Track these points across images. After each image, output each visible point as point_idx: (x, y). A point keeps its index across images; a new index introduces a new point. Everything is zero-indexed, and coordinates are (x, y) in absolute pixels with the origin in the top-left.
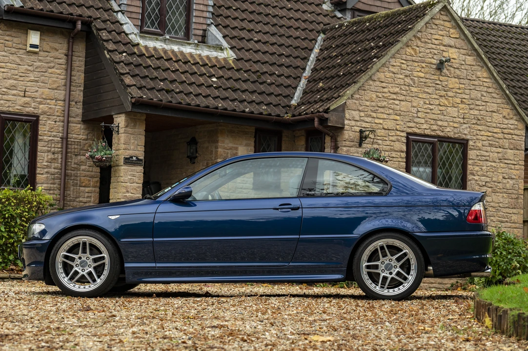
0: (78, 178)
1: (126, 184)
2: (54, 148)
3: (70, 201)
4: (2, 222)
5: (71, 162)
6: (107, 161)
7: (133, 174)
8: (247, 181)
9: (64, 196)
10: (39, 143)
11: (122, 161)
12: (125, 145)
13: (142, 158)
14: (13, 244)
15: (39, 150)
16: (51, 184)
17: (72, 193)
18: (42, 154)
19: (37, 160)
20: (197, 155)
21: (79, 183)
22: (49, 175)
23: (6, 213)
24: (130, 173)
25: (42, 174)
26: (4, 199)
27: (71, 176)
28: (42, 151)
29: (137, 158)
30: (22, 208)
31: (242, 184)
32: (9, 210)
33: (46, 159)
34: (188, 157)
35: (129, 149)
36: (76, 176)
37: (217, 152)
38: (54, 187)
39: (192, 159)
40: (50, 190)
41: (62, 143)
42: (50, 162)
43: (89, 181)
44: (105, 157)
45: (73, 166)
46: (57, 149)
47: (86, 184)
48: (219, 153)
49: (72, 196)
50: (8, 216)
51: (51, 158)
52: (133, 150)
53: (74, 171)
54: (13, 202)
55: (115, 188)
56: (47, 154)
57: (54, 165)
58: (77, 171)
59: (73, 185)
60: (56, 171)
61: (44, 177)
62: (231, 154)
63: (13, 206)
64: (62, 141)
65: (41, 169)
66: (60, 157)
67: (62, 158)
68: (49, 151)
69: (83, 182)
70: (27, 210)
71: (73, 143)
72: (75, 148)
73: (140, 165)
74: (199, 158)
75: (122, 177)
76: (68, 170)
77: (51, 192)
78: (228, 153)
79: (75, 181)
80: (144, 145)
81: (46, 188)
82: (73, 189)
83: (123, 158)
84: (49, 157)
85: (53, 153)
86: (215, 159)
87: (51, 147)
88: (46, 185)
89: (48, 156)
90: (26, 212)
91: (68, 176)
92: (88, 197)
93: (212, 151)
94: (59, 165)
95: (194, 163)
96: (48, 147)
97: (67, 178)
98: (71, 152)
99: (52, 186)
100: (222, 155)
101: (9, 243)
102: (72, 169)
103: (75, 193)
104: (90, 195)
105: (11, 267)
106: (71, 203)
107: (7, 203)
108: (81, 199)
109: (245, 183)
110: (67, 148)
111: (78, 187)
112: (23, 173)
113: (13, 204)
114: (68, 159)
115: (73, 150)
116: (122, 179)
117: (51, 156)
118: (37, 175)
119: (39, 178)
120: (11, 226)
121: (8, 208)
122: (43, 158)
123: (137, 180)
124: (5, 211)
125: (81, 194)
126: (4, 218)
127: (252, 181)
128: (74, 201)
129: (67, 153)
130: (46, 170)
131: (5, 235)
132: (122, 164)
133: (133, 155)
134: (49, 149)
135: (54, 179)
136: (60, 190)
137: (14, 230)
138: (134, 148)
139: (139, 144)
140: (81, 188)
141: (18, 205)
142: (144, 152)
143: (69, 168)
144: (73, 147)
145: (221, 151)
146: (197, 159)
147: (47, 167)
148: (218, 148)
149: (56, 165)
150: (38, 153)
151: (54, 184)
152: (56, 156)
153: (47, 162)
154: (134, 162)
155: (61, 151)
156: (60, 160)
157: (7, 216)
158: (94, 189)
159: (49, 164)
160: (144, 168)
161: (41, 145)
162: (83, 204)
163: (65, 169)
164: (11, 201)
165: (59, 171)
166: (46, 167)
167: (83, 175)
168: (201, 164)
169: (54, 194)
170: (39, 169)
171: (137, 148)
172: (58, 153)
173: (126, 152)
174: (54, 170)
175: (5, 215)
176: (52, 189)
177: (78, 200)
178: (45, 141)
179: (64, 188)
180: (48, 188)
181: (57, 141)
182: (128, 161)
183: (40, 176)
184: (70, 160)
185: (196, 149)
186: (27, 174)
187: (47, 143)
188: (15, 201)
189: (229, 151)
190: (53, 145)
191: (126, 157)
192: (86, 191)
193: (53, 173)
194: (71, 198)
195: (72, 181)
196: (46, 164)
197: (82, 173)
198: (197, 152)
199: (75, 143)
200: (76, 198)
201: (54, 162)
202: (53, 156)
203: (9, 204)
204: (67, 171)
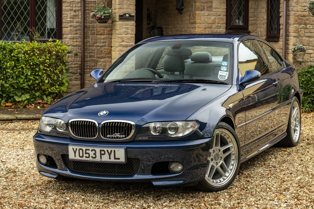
0: (95, 29)
1: (122, 35)
2: (75, 7)
3: (90, 46)
4: (29, 68)
5: (89, 17)
6: (106, 18)
7: (127, 28)
8: (221, 26)
9: (84, 42)
10: (63, 4)
11: (117, 18)
12: (120, 5)
13: (134, 14)
14: (38, 84)
15: (63, 10)
16: (74, 34)
17: (90, 41)
18: (66, 12)
19: (63, 17)
20: (183, 7)
21: (96, 33)
22: (72, 28)
23: (31, 62)
24: (124, 27)
25: (67, 27)
26: (29, 51)
27: (90, 27)
28: (66, 10)
29: (129, 15)
30: (44, 57)
31: (217, 29)
32: (33, 59)
33: (69, 16)
34: (177, 9)
35: (123, 8)
36: (93, 27)
37: (195, 5)
38: (77, 37)
39: (180, 10)
40: (73, 39)
41: (81, 3)
42: (73, 18)
43: (104, 30)
44: (104, 16)
45: (90, 20)
46: (77, 8)
47: (102, 33)
48: (197, 7)
49: (91, 42)
50: (33, 63)
51: (73, 15)
52: (126, 9)
53: (92, 23)
54: (36, 53)
55: (115, 38)
56: (70, 12)
57: (75, 20)
58: (94, 23)
59: (91, 34)
60: (78, 24)
61: (69, 30)
62: (207, 7)
63: (37, 56)
64: (81, 1)
65: (66, 24)
66: (80, 14)
67: (81, 15)
68: (71, 10)
69: (99, 32)
70: (48, 58)
71: (90, 3)
72: (91, 7)
73: (133, 20)
74: (185, 10)
75: (118, 30)
76: (87, 23)
77: (75, 40)
78: (204, 6)
79: (93, 31)
80: (135, 4)
81: (70, 38)
82: (92, 37)
83: (118, 15)
84: (72, 14)
85: (75, 11)
86: (195, 11)
87: (73, 7)
88: (70, 36)
89: (70, 13)
90: (47, 59)
91: (87, 27)
92: (103, 42)
93: (192, 5)
94: (80, 20)
95: (182, 13)
96: (70, 7)
97: (86, 29)
98: (89, 9)
99: (75, 35)
100: (199, 8)
101: (36, 84)
102: (90, 22)
103: (93, 40)
104: (105, 40)
105: (39, 101)
106: (91, 47)
107: (32, 54)
108: (98, 44)
109: (219, 28)
110: (84, 7)
111: (96, 36)
112: (52, 27)
113: (36, 54)
114: (86, 15)
115: (90, 8)
116: (117, 32)
117: (73, 13)
118: (63, 28)
119: (65, 30)
120: (36, 71)
121: (33, 58)
122: (67, 15)
123: (130, 32)
124: (31, 60)
125: (98, 41)
126: (30, 65)
127: (225, 26)
128: (93, 46)
129: (84, 10)
130: (69, 24)
131: (32, 78)
132: (118, 20)
133: (126, 13)
134: (71, 8)
135: (76, 30)
136: (81, 38)
137: (39, 74)
138: (127, 7)
139: (131, 4)
140: (98, 36)
141: (40, 55)
142: (136, 10)
143: (88, 21)
144: (90, 5)
145: (198, 5)
146: (183, 10)
147: (71, 21)
148: (196, 3)
149: (77, 20)
150: (63, 12)
151: (77, 34)
152: (77, 13)
153: (70, 18)
154: (127, 18)
155: (81, 9)
156: (80, 16)
157: (31, 63)
158: (107, 36)
159: (72, 19)
160: (136, 22)
161: (65, 6)
162: (100, 47)
163: (84, 23)
164: (35, 52)
165: (80, 24)
166: (69, 22)
167: (99, 26)
168: (186, 14)
169: (77, 42)
170: (64, 24)
171: (129, 7)
172: (78, 11)
173: (120, 11)
174: (76, 24)
175: (30, 63)
176: (75, 38)
177: (95, 45)
178: (68, 3)
179: (84, 36)
180: (72, 38)
181: (77, 2)
182: (122, 17)
183: (65, 29)
184: (88, 16)
185: (183, 3)
186: (55, 27)
187: (69, 4)
188: (38, 52)
189: (205, 5)
190: (74, 5)
191: (121, 14)
192: (102, 38)
193: (75, 26)
194: (90, 44)
195: (90, 31)
196: (69, 20)
197: (98, 25)
198: (183, 5)
199: (91, 2)
200: (94, 44)
201: (76, 18)
202: (74, 14)
203: (34, 55)
204: (85, 24)
